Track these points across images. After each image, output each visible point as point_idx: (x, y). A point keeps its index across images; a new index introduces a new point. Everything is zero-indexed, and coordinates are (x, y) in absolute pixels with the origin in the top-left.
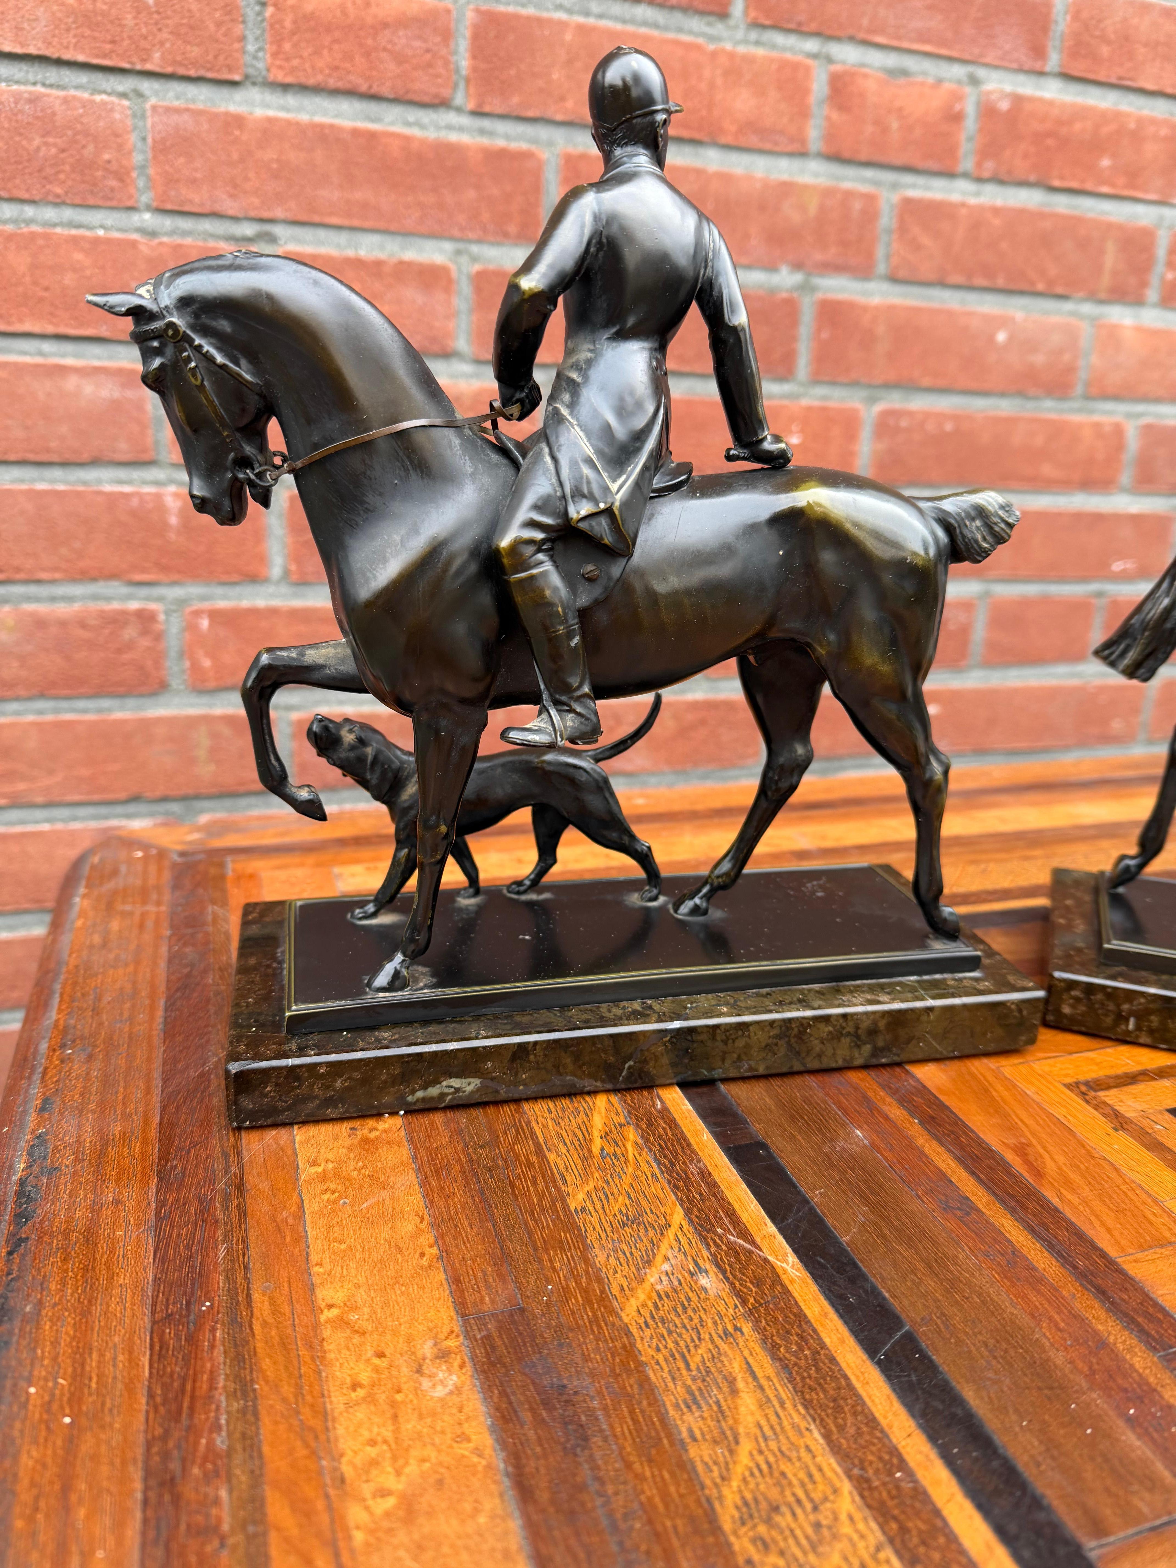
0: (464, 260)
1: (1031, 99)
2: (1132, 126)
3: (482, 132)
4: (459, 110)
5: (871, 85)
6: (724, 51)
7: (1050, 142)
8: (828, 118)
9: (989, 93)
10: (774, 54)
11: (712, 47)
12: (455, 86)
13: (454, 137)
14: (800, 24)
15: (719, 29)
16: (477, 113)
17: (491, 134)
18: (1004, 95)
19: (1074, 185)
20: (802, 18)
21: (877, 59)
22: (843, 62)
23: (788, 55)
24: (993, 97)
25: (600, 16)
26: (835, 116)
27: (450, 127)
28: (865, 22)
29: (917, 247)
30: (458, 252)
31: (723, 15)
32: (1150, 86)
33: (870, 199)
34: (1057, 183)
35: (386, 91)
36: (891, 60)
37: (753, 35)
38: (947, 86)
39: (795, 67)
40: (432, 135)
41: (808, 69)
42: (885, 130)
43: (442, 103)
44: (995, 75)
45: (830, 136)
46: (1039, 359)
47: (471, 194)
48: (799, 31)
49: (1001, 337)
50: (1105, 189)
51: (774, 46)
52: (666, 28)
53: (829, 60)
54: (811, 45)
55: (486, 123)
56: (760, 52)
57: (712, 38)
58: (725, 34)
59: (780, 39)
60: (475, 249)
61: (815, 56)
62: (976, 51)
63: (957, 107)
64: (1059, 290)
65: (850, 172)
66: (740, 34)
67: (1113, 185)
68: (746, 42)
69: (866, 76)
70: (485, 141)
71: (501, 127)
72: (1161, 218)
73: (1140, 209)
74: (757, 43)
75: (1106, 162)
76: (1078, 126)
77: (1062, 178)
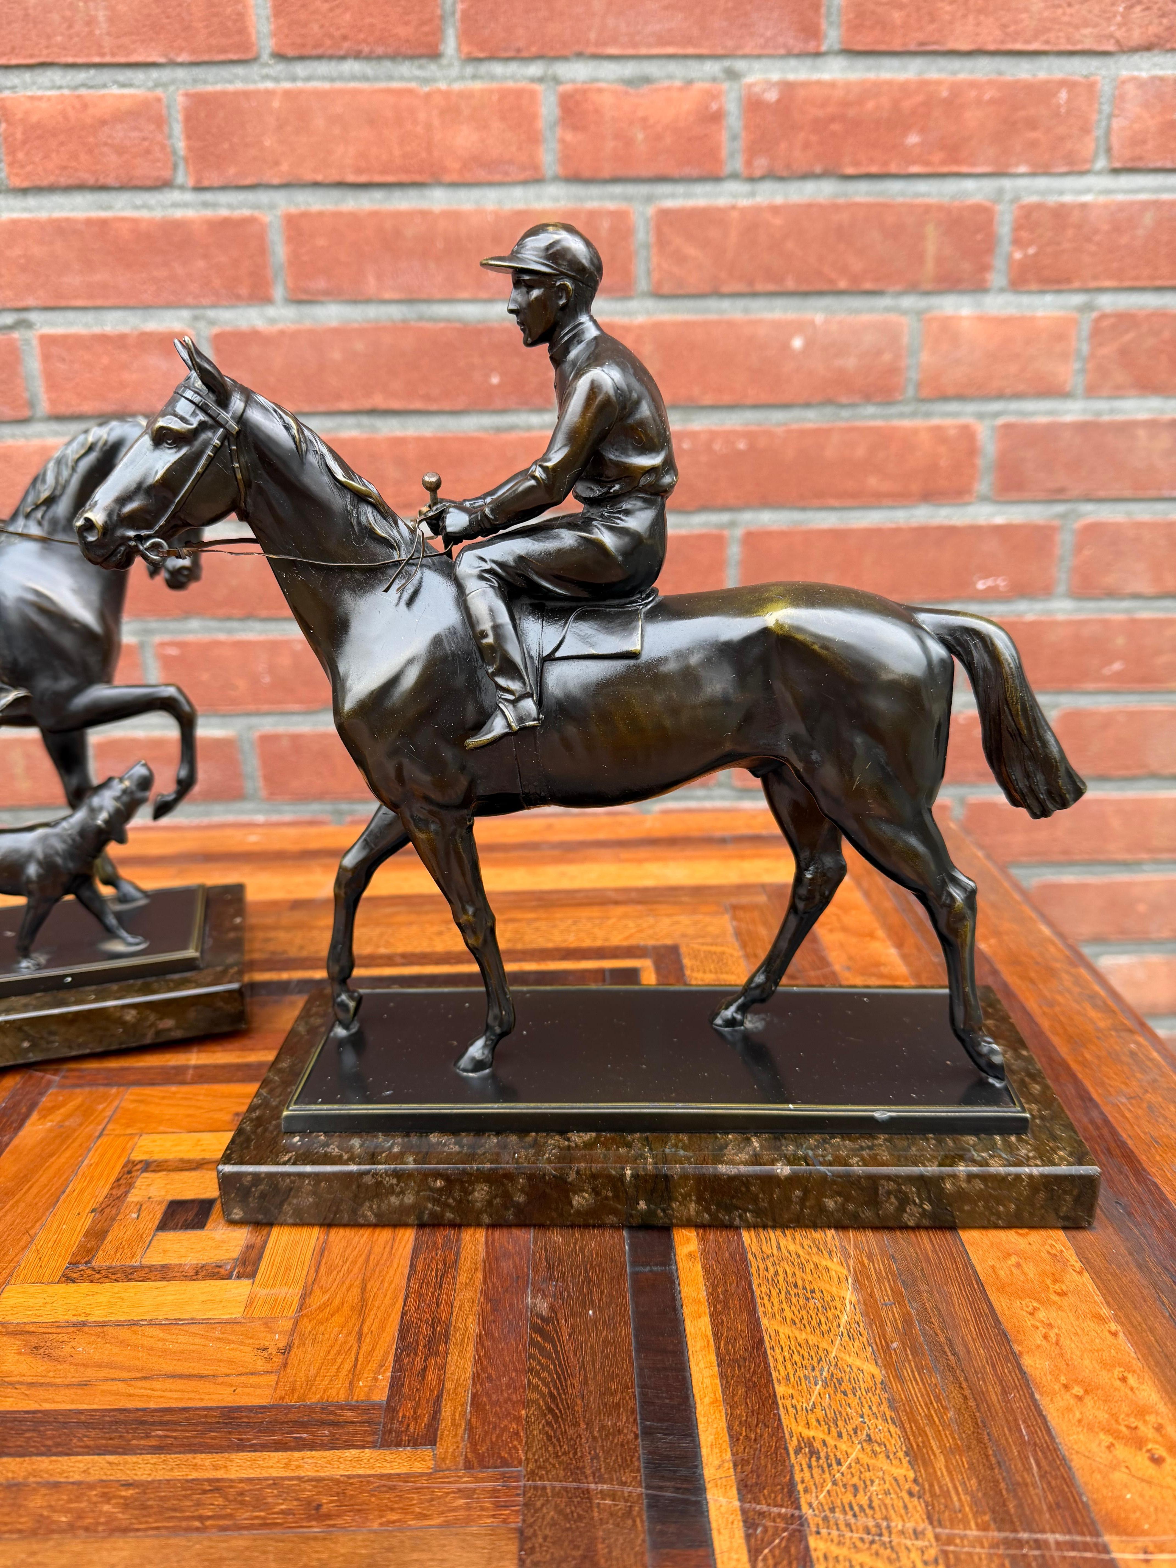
0: (201, 325)
1: (805, 84)
2: (945, 94)
3: (205, 205)
4: (182, 188)
5: (607, 100)
6: (440, 91)
7: (836, 127)
8: (562, 141)
9: (751, 86)
10: (494, 85)
11: (426, 89)
12: (175, 167)
13: (179, 214)
14: (519, 50)
15: (432, 69)
16: (199, 188)
17: (215, 205)
18: (770, 85)
19: (874, 169)
20: (521, 44)
21: (610, 71)
22: (573, 81)
23: (511, 84)
24: (757, 89)
25: (308, 79)
26: (569, 137)
27: (175, 205)
28: (593, 36)
29: (680, 258)
30: (196, 318)
31: (435, 55)
32: (964, 46)
33: (620, 217)
34: (849, 171)
35: (111, 181)
36: (629, 69)
37: (469, 70)
38: (699, 86)
39: (519, 94)
40: (158, 214)
41: (532, 94)
42: (629, 142)
43: (165, 185)
44: (757, 65)
45: (567, 156)
46: (850, 363)
47: (201, 264)
48: (519, 57)
49: (797, 343)
50: (915, 169)
51: (493, 77)
52: (376, 79)
53: (556, 80)
54: (535, 69)
55: (208, 196)
56: (478, 85)
57: (426, 81)
58: (438, 74)
59: (498, 69)
60: (211, 313)
61: (541, 80)
62: (730, 43)
63: (714, 106)
64: (868, 286)
65: (595, 190)
66: (455, 71)
67: (927, 163)
68: (462, 78)
69: (600, 91)
70: (209, 213)
71: (224, 198)
72: (1001, 191)
73: (970, 185)
74: (474, 77)
75: (913, 139)
76: (870, 105)
77: (856, 164)
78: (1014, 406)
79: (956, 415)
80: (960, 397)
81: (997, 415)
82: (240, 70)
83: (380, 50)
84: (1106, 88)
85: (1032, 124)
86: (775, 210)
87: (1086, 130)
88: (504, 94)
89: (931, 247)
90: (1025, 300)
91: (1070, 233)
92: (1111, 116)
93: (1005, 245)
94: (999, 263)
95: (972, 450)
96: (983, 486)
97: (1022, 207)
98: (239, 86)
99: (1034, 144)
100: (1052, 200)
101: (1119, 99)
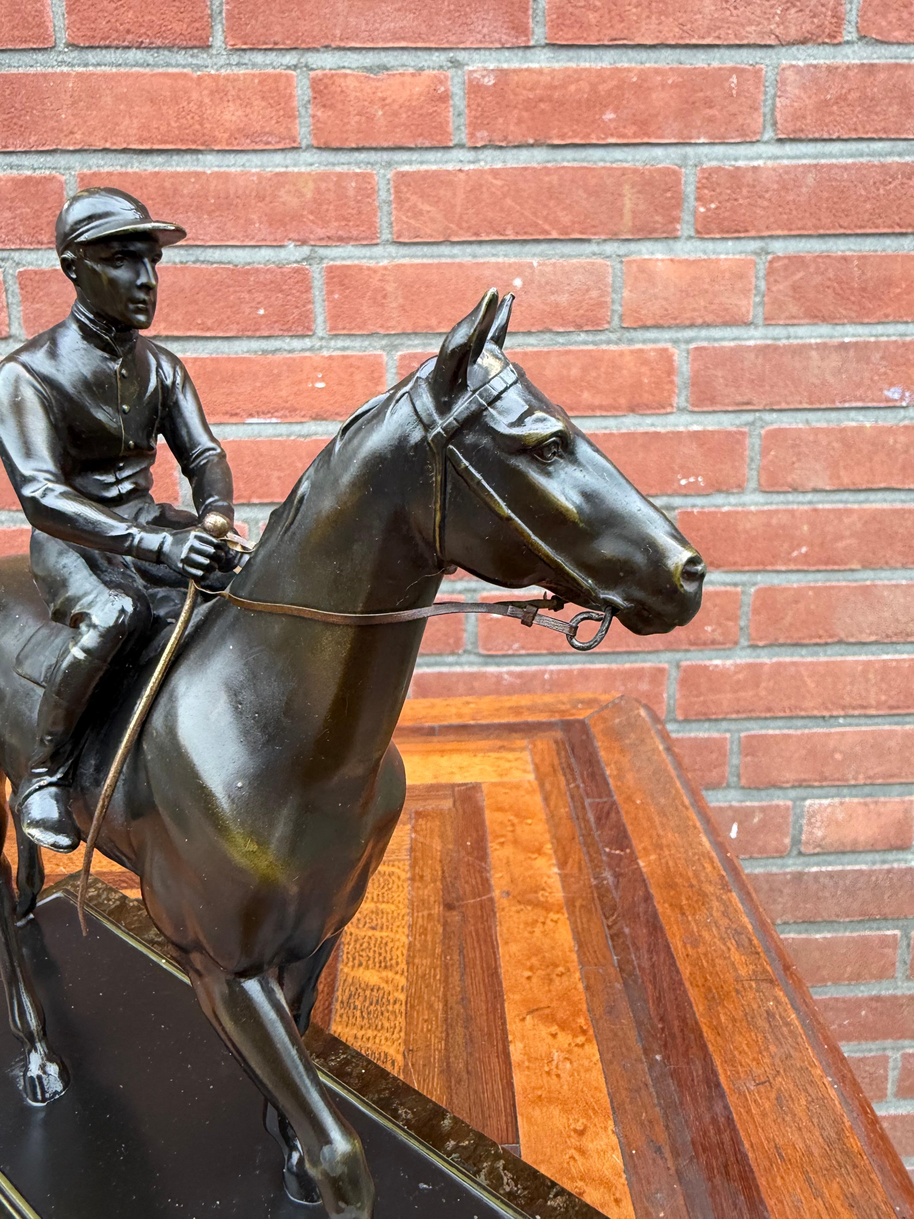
78: (704, 333)
79: (655, 341)
80: (658, 327)
81: (688, 341)
82: (40, 57)
83: (159, 42)
84: (770, 75)
85: (709, 103)
86: (495, 173)
87: (754, 108)
88: (264, 79)
89: (628, 204)
90: (710, 245)
91: (745, 191)
92: (775, 96)
93: (691, 202)
94: (686, 216)
95: (670, 371)
96: (680, 400)
97: (703, 170)
98: (39, 69)
99: (711, 120)
100: (728, 165)
101: (781, 83)
